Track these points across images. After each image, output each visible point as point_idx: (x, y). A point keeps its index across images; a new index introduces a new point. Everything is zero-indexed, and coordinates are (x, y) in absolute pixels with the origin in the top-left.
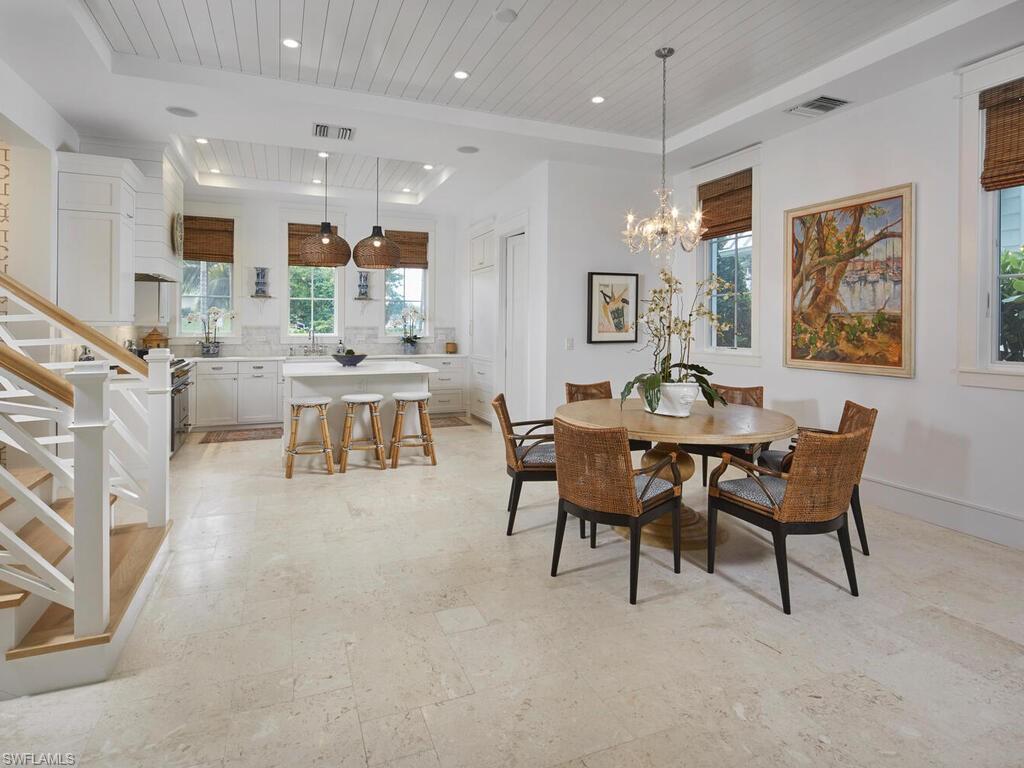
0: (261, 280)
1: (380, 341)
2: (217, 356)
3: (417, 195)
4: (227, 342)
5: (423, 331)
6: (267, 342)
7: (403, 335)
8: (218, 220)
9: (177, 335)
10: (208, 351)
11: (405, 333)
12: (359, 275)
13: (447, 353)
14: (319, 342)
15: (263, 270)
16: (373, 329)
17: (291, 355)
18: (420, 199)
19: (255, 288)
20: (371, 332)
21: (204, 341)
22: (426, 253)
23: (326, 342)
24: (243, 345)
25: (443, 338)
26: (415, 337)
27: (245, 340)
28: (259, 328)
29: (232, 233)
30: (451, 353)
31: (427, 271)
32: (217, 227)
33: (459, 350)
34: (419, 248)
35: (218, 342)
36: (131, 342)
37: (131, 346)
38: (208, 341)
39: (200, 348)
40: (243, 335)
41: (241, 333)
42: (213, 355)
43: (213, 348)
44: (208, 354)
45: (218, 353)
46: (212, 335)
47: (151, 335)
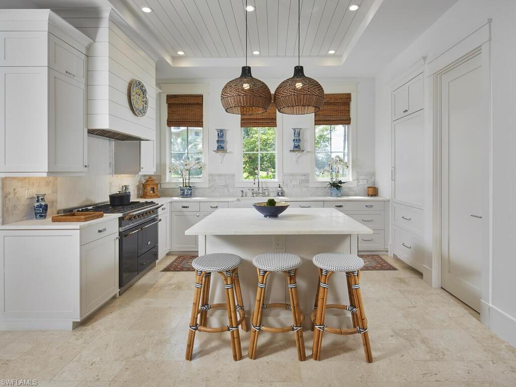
0: (221, 139)
1: (311, 185)
2: (190, 197)
3: (341, 56)
4: (197, 186)
5: (347, 177)
6: (226, 186)
7: (330, 180)
8: (192, 96)
9: (167, 181)
10: (184, 193)
11: (332, 178)
12: (293, 132)
13: (368, 195)
14: (264, 186)
15: (221, 131)
16: (305, 175)
17: (242, 196)
18: (344, 59)
19: (216, 145)
20: (304, 177)
21: (182, 186)
22: (349, 111)
23: (269, 185)
24: (209, 188)
25: (364, 184)
26: (340, 182)
27: (210, 185)
28: (220, 175)
29: (202, 105)
30: (372, 196)
31: (351, 126)
32: (193, 101)
33: (379, 194)
34: (342, 108)
35: (190, 187)
36: (126, 187)
37: (125, 190)
38: (185, 186)
39: (179, 191)
40: (209, 181)
41: (208, 180)
42: (187, 196)
43: (186, 191)
44: (184, 195)
45: (191, 194)
46: (187, 181)
47: (147, 181)
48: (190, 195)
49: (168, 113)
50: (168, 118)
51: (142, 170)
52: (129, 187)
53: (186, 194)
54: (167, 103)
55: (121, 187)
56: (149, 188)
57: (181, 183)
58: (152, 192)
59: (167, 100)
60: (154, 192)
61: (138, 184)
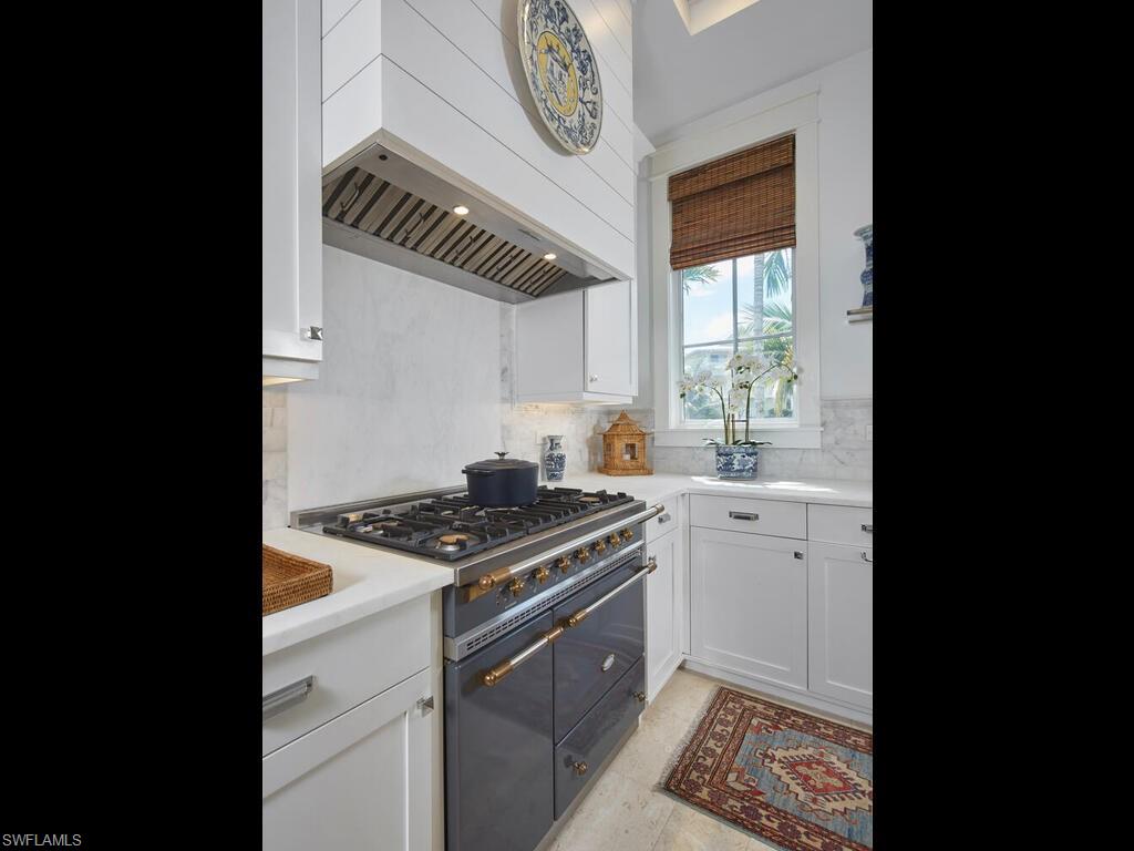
2: (752, 479)
4: (775, 442)
9: (672, 426)
10: (729, 464)
21: (720, 440)
24: (823, 450)
27: (830, 439)
29: (790, 167)
32: (755, 168)
35: (754, 444)
36: (552, 441)
37: (551, 449)
38: (731, 442)
39: (712, 455)
40: (823, 425)
41: (819, 422)
42: (739, 476)
43: (739, 456)
44: (729, 470)
45: (755, 470)
46: (740, 426)
47: (615, 426)
48: (754, 473)
49: (674, 231)
50: (674, 243)
51: (591, 386)
52: (562, 442)
53: (736, 467)
54: (669, 200)
55: (540, 441)
56: (619, 445)
57: (720, 431)
58: (627, 457)
59: (671, 190)
60: (633, 458)
61: (590, 434)
